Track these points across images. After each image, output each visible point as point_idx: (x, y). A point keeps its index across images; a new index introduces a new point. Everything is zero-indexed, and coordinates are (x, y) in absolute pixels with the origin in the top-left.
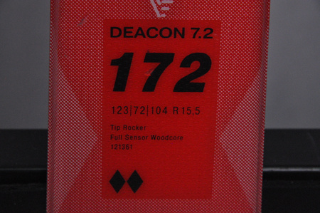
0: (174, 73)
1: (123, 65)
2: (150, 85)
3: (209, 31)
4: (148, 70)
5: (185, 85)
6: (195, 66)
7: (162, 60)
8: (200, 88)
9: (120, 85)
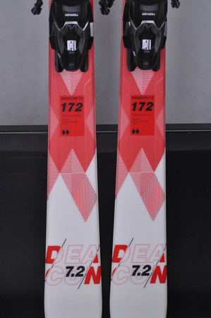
0: (146, 107)
1: (135, 105)
2: (140, 110)
3: (153, 97)
4: (140, 106)
5: (148, 109)
6: (150, 105)
7: (143, 104)
8: (151, 110)
9: (134, 109)
